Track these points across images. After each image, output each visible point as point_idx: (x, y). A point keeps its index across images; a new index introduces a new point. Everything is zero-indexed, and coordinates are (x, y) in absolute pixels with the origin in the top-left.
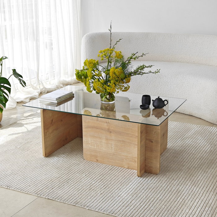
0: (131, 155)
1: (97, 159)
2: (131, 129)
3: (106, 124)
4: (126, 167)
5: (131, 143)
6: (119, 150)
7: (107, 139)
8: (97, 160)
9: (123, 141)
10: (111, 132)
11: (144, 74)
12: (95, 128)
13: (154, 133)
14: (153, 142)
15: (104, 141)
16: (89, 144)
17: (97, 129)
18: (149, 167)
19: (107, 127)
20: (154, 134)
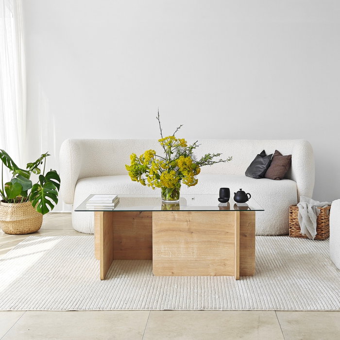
0: (220, 257)
1: (173, 271)
2: (220, 224)
3: (186, 223)
4: (213, 274)
5: (219, 242)
6: (203, 254)
7: (187, 243)
8: (173, 273)
9: (208, 241)
10: (192, 232)
11: (214, 164)
12: (171, 230)
13: (247, 225)
14: (247, 236)
15: (182, 246)
16: (162, 253)
17: (173, 231)
18: (243, 268)
19: (187, 227)
20: (249, 226)
